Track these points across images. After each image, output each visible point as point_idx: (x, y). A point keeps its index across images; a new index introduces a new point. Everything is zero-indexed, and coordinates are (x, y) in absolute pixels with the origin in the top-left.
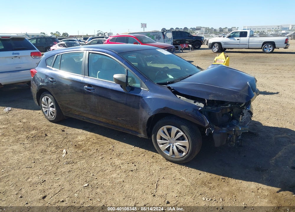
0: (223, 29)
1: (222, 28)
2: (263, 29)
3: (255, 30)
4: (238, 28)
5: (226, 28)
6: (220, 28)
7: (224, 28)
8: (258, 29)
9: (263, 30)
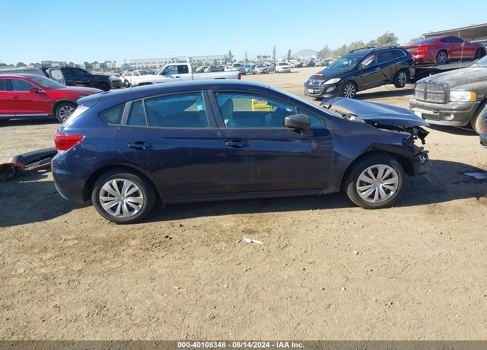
0: (92, 64)
1: (90, 63)
2: (152, 63)
3: (142, 65)
4: (115, 62)
5: (96, 63)
6: (86, 63)
7: (94, 63)
8: (145, 63)
9: (154, 65)
